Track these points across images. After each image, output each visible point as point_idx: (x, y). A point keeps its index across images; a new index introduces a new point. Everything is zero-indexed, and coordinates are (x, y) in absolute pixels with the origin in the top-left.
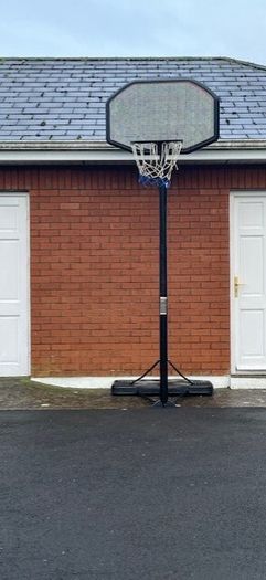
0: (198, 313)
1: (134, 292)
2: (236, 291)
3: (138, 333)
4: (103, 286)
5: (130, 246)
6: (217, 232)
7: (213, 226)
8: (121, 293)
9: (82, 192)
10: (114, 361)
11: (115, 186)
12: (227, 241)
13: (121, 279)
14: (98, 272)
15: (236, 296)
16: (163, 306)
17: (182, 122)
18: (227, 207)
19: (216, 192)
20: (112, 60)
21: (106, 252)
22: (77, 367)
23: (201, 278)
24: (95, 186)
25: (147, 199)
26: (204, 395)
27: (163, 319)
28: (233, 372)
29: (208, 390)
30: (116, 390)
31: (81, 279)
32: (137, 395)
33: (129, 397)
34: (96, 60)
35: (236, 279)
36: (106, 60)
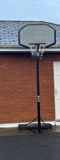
0: (45, 101)
1: (24, 95)
2: (56, 93)
3: (25, 108)
4: (14, 93)
5: (22, 79)
6: (50, 74)
7: (48, 72)
8: (20, 95)
9: (6, 62)
10: (18, 118)
11: (17, 60)
12: (53, 77)
13: (19, 90)
14: (12, 88)
15: (56, 95)
16: (38, 99)
17: (44, 38)
18: (53, 66)
19: (49, 61)
20: (8, 21)
21: (15, 82)
22: (5, 120)
23: (45, 89)
24: (10, 60)
25: (27, 64)
26: (49, 128)
27: (39, 103)
28: (56, 120)
29: (50, 126)
30: (20, 128)
31: (6, 91)
32: (28, 129)
33: (25, 130)
34: (3, 21)
35: (56, 89)
36: (6, 21)
